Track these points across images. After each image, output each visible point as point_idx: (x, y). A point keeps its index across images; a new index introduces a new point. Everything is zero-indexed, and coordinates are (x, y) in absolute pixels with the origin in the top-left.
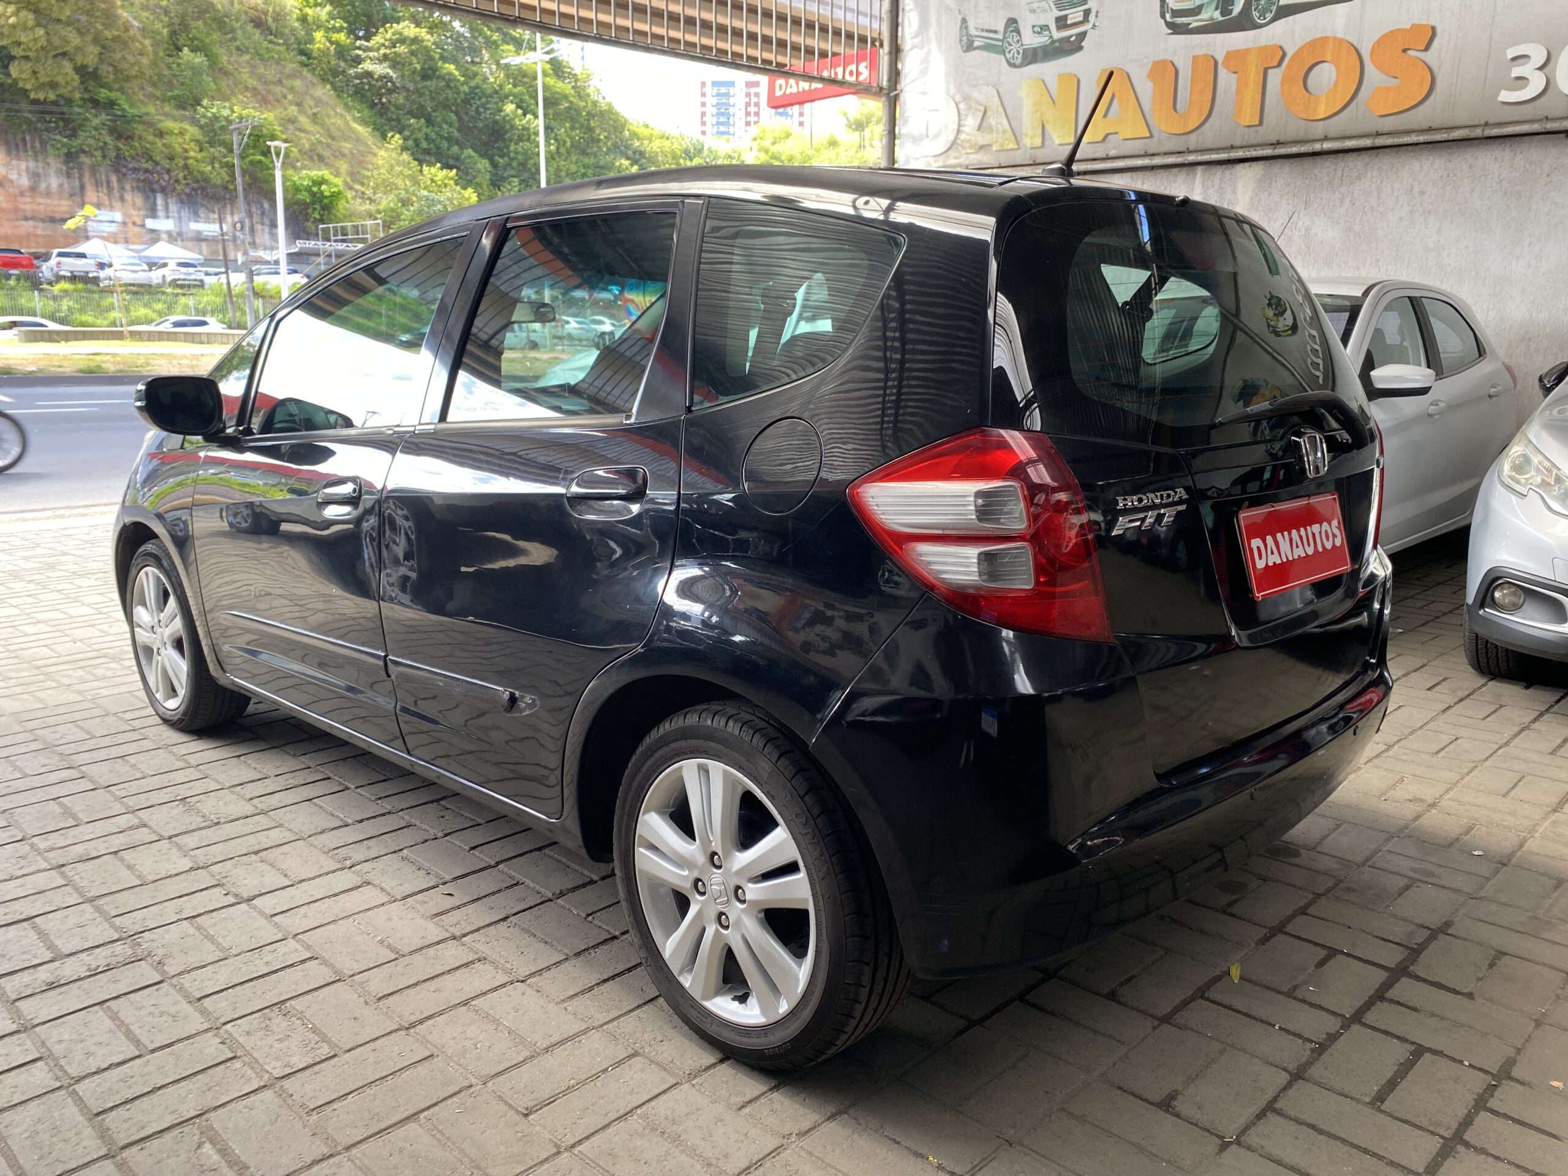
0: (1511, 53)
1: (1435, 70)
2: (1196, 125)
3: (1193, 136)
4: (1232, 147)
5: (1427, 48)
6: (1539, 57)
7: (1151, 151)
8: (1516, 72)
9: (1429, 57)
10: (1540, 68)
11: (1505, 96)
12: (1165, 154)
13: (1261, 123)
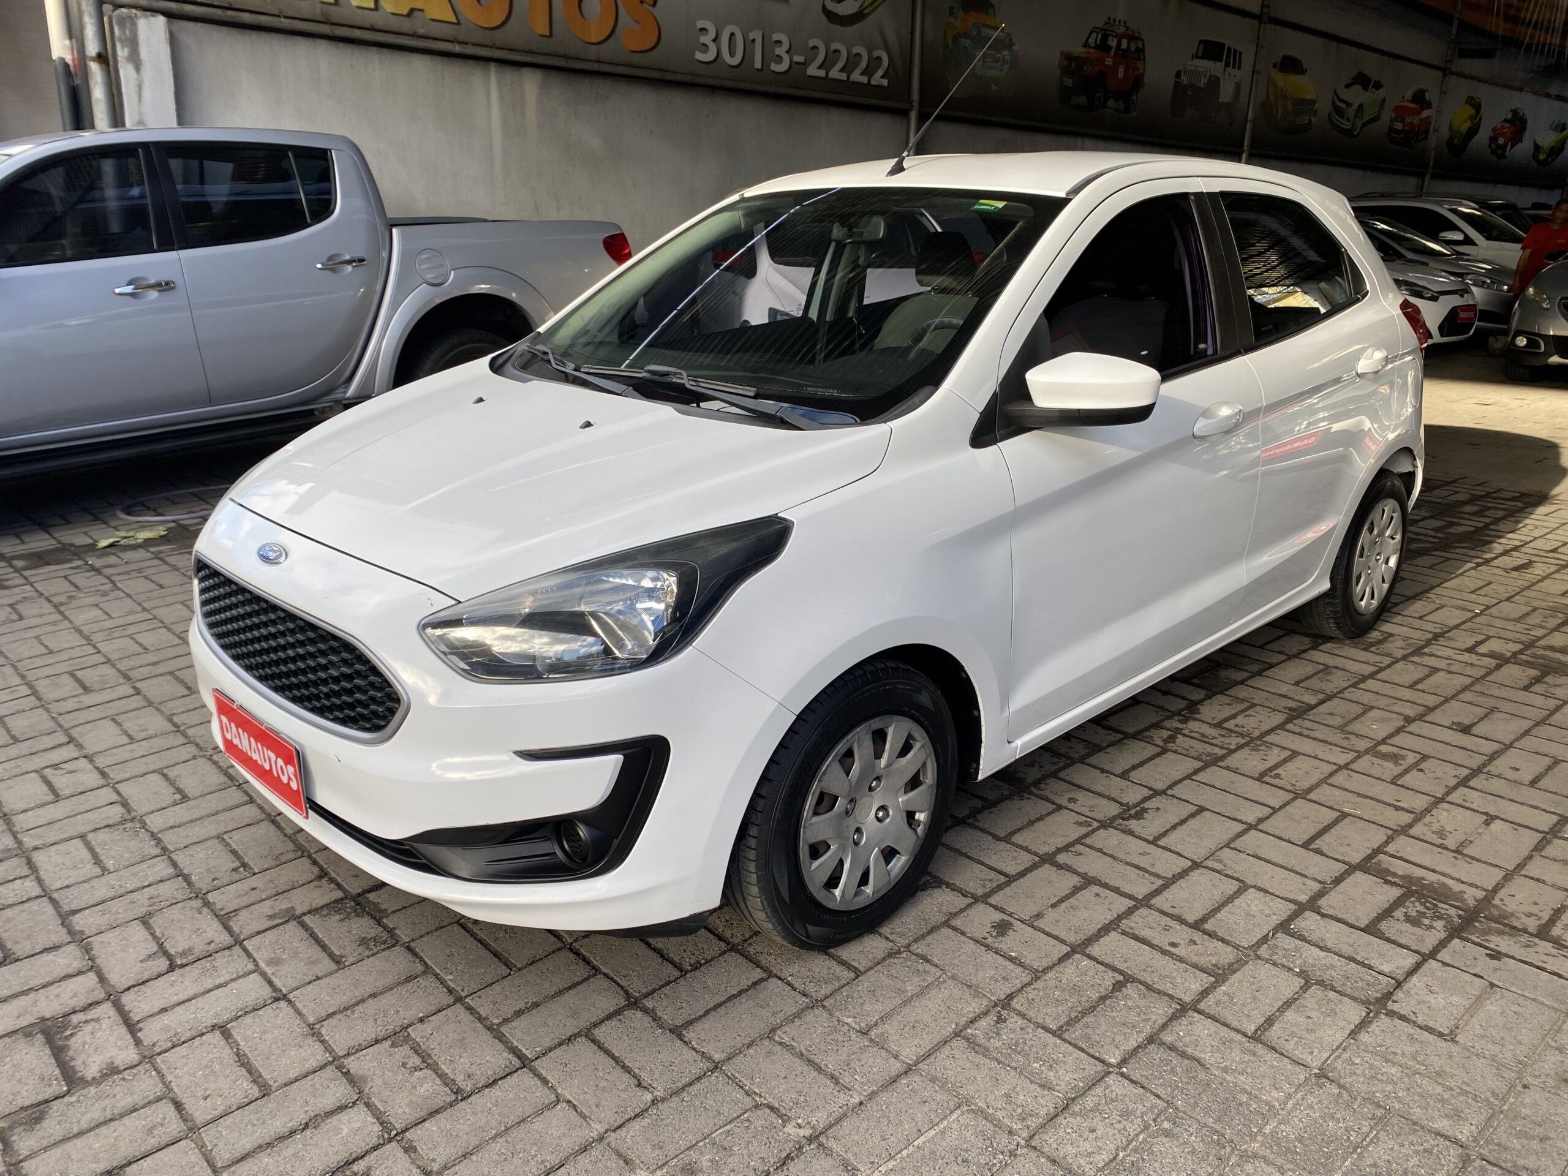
0: (700, 24)
1: (660, 23)
2: (499, 23)
3: (498, 32)
4: (530, 52)
5: (654, 5)
6: (712, 34)
7: (461, 38)
8: (704, 39)
9: (655, 11)
10: (714, 41)
11: (699, 56)
12: (474, 45)
13: (551, 35)
